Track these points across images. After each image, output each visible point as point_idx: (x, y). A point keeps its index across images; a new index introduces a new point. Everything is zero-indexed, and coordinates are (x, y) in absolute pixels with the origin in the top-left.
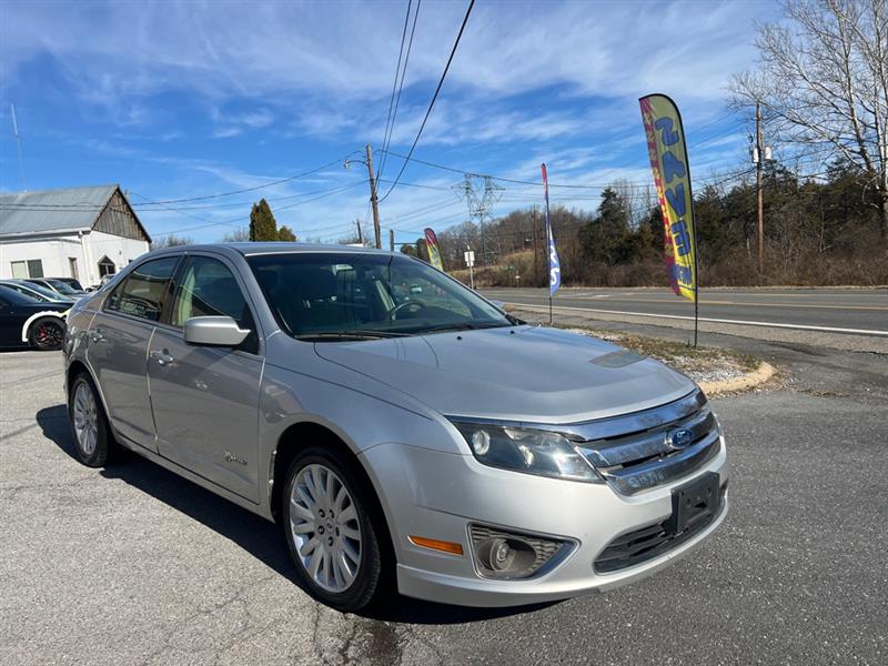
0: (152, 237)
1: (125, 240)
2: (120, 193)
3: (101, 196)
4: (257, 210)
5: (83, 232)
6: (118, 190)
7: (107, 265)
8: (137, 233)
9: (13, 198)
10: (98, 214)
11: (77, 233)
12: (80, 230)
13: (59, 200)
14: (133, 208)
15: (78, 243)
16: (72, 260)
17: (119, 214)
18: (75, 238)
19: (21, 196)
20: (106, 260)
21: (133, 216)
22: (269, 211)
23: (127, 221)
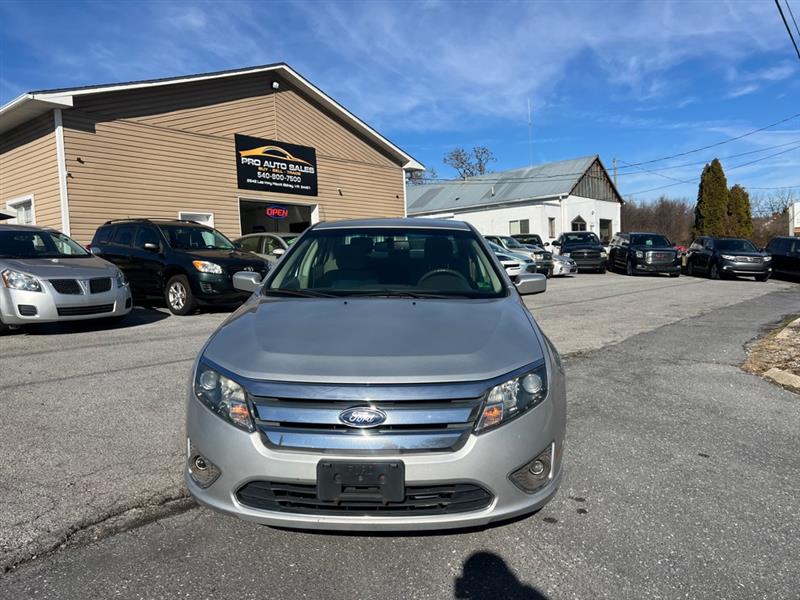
0: (623, 198)
1: (599, 202)
2: (599, 162)
3: (582, 166)
4: (708, 170)
5: (563, 197)
6: (597, 160)
7: (579, 223)
8: (610, 195)
9: (522, 172)
10: (576, 181)
11: (557, 198)
12: (560, 195)
13: (553, 172)
14: (610, 173)
15: (558, 205)
16: (551, 220)
17: (596, 180)
18: (557, 202)
19: (528, 169)
20: (579, 219)
21: (609, 181)
22: (720, 170)
23: (602, 185)
